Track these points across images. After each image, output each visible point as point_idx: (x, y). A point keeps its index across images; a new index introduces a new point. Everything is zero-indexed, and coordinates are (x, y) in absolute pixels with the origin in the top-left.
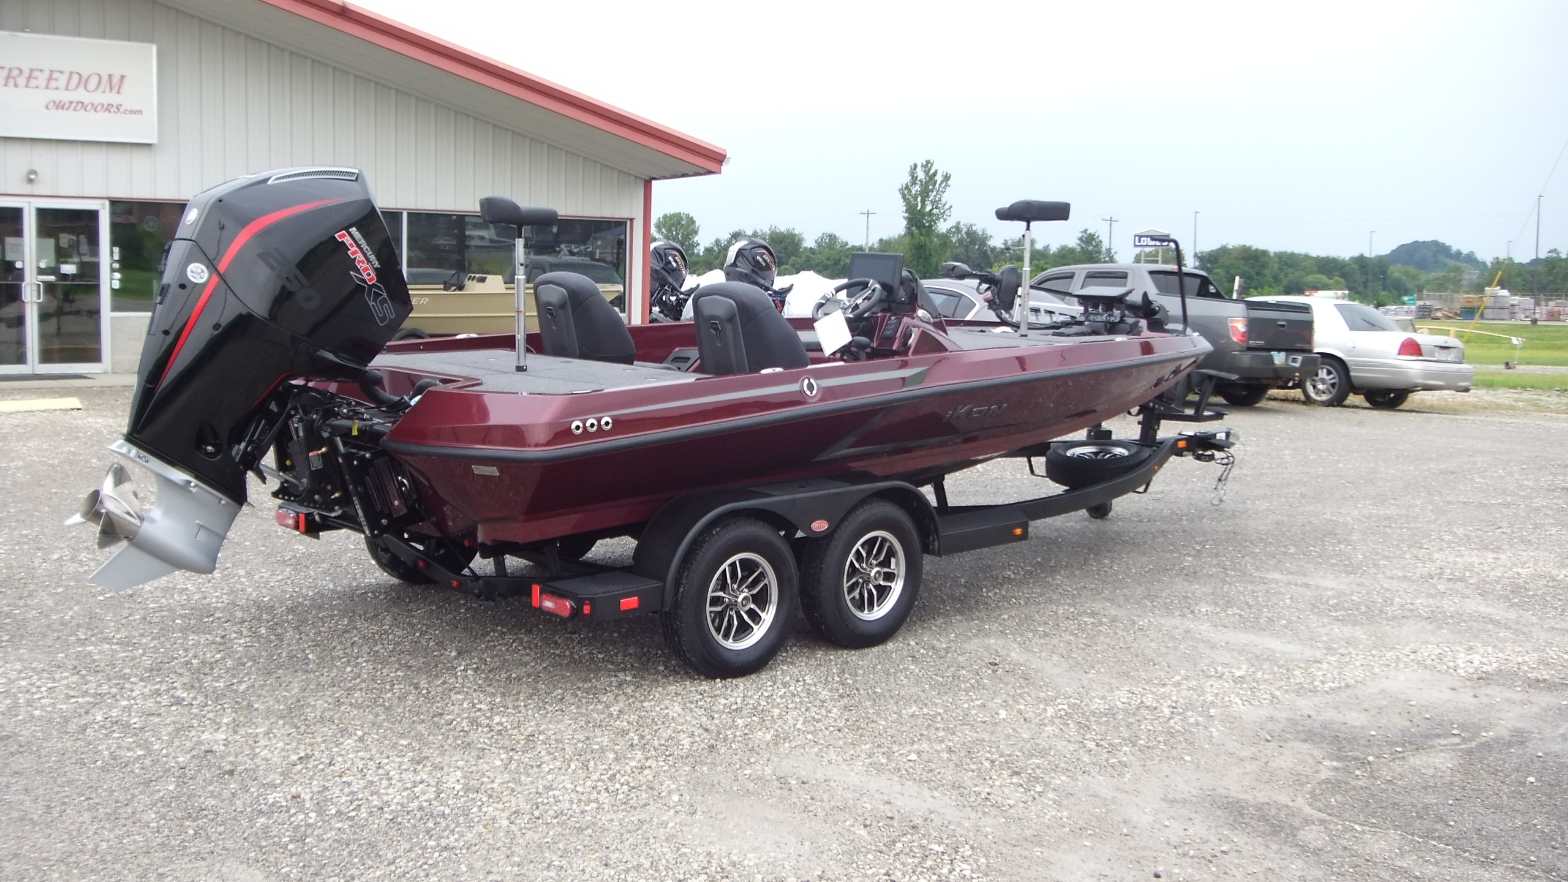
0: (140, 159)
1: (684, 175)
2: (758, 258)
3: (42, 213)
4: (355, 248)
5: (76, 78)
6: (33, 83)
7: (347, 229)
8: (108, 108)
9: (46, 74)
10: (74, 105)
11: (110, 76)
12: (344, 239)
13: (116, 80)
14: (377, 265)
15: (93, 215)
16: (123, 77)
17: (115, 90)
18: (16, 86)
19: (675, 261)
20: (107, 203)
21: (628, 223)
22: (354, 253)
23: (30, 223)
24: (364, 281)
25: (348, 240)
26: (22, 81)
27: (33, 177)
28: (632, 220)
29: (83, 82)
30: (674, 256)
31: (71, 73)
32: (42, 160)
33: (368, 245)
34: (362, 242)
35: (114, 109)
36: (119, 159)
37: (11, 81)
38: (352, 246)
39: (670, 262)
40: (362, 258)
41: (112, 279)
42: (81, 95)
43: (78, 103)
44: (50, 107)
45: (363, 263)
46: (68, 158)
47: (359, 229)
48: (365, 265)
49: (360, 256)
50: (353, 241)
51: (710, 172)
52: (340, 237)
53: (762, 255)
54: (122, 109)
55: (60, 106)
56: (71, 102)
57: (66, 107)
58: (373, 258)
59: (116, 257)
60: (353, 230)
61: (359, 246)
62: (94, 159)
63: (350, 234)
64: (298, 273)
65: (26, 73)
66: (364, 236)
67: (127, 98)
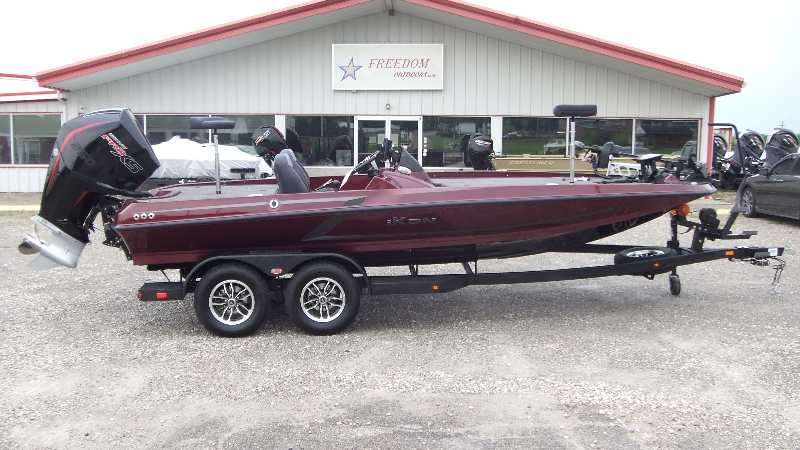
0: (437, 98)
1: (726, 94)
2: (784, 139)
3: (393, 123)
4: (112, 141)
5: (407, 62)
6: (389, 65)
7: (107, 133)
8: (421, 75)
9: (395, 61)
10: (406, 74)
11: (422, 60)
12: (106, 138)
13: (425, 61)
14: (126, 148)
15: (416, 123)
16: (428, 60)
17: (424, 66)
18: (382, 67)
19: (755, 142)
20: (422, 117)
21: (700, 121)
22: (111, 143)
23: (388, 127)
24: (119, 155)
25: (108, 138)
26: (384, 65)
27: (388, 107)
28: (701, 119)
29: (410, 63)
30: (754, 139)
31: (405, 60)
32: (394, 100)
33: (119, 140)
34: (116, 139)
35: (424, 75)
36: (427, 97)
37: (380, 65)
38: (110, 141)
39: (752, 143)
40: (116, 145)
41: (423, 152)
42: (409, 69)
43: (408, 73)
44: (396, 75)
45: (117, 147)
46: (405, 98)
47: (113, 133)
48: (118, 148)
49: (115, 145)
50: (111, 139)
51: (736, 92)
52: (104, 137)
53: (787, 138)
54: (427, 75)
55: (400, 75)
56: (405, 73)
57: (402, 75)
58: (122, 145)
59: (425, 142)
60: (111, 134)
61: (114, 140)
62: (416, 98)
63: (109, 136)
64: (85, 151)
65: (386, 62)
66: (117, 137)
67: (429, 70)
